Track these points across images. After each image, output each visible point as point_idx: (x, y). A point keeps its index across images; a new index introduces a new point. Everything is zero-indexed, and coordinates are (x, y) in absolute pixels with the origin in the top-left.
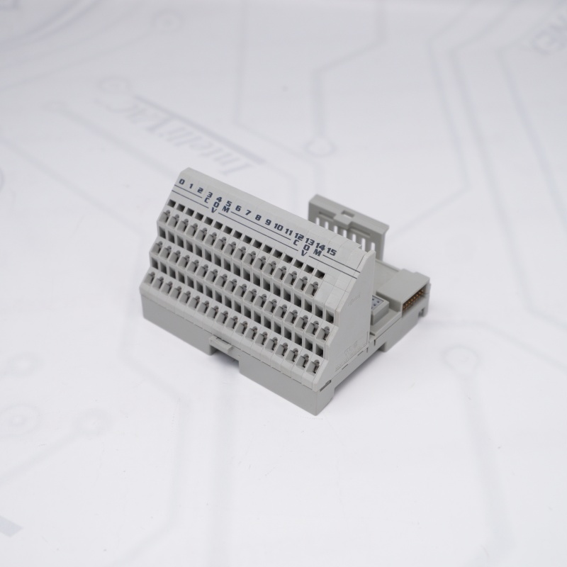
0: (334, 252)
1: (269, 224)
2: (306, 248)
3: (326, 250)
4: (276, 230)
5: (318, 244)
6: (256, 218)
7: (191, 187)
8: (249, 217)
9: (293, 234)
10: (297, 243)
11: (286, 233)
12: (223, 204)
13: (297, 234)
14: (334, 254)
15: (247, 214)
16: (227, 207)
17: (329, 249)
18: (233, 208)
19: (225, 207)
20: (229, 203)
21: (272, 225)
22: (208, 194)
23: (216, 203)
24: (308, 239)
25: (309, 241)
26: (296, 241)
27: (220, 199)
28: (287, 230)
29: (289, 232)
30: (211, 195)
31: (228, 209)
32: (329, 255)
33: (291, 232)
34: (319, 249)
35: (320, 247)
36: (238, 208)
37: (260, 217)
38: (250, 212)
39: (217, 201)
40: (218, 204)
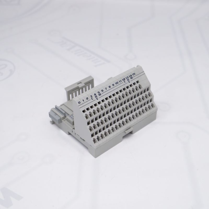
0: (134, 74)
1: (114, 85)
2: (128, 80)
3: (132, 75)
4: (117, 85)
5: (129, 76)
6: (110, 88)
7: (84, 101)
8: (107, 89)
9: (122, 80)
10: (125, 81)
11: (120, 82)
12: (97, 94)
13: (123, 80)
14: (135, 74)
15: (106, 89)
16: (99, 94)
17: (133, 74)
18: (101, 92)
19: (99, 95)
20: (99, 92)
21: (115, 84)
22: (90, 97)
23: (95, 96)
24: (126, 78)
25: (127, 78)
26: (124, 81)
27: (95, 94)
28: (119, 81)
29: (120, 81)
30: (91, 96)
31: (100, 94)
32: (134, 76)
33: (121, 81)
34: (131, 77)
35: (131, 76)
36: (102, 91)
37: (110, 86)
38: (106, 88)
39: (95, 95)
40: (96, 96)
